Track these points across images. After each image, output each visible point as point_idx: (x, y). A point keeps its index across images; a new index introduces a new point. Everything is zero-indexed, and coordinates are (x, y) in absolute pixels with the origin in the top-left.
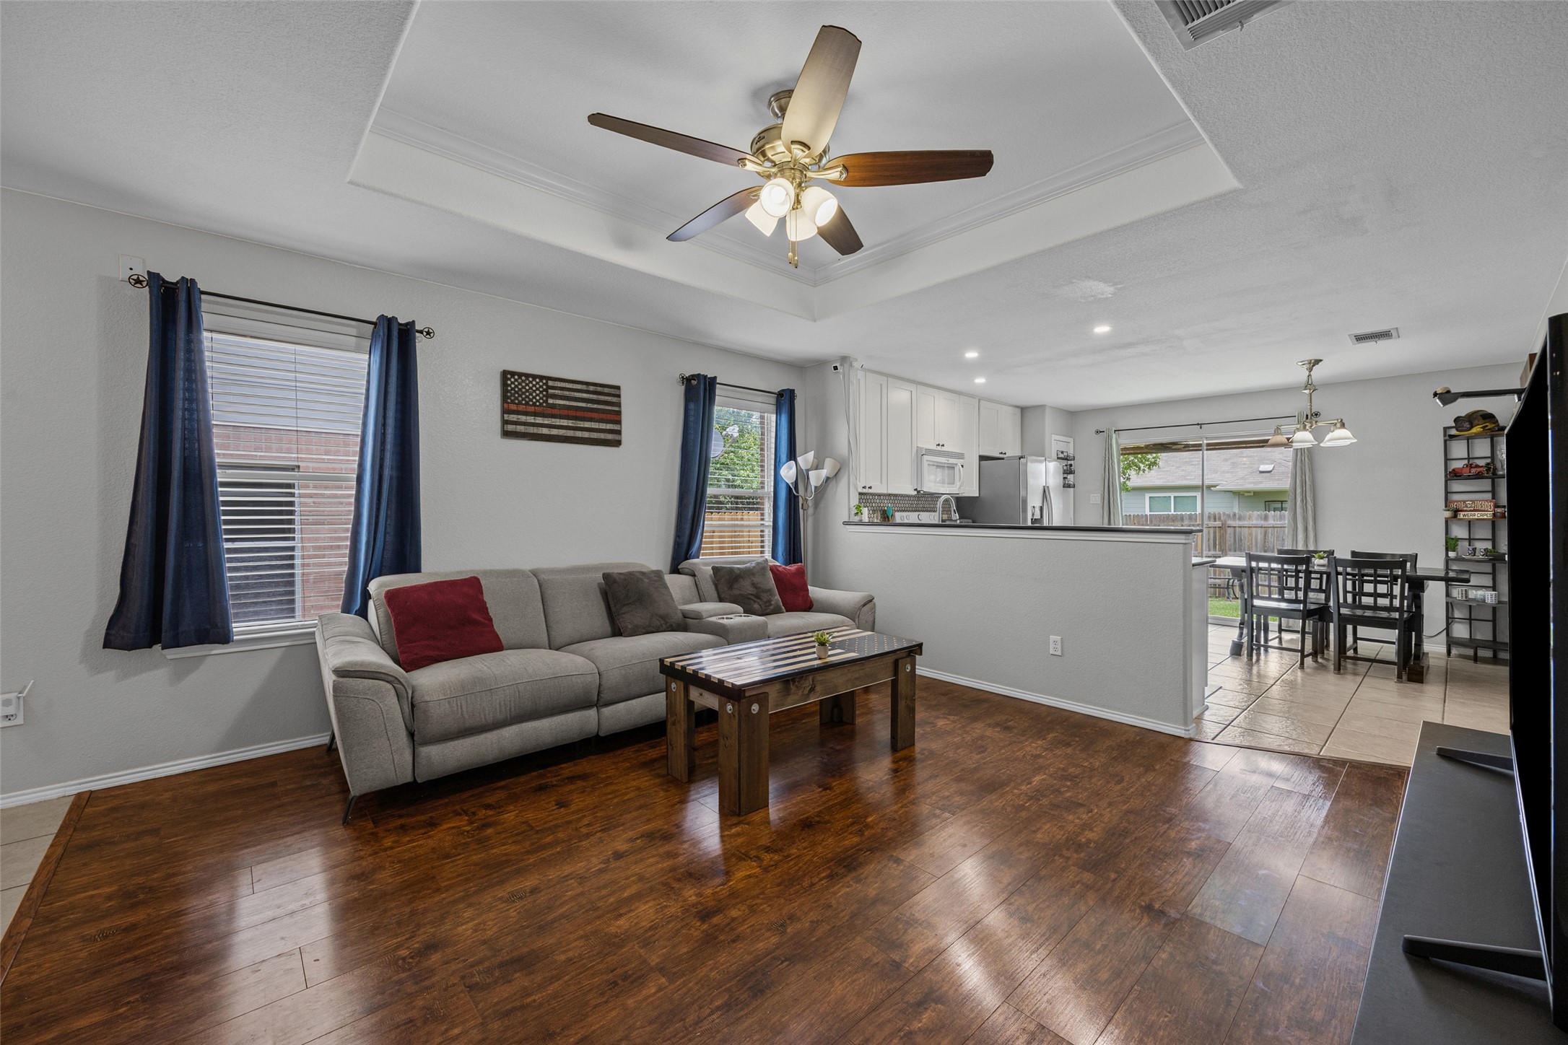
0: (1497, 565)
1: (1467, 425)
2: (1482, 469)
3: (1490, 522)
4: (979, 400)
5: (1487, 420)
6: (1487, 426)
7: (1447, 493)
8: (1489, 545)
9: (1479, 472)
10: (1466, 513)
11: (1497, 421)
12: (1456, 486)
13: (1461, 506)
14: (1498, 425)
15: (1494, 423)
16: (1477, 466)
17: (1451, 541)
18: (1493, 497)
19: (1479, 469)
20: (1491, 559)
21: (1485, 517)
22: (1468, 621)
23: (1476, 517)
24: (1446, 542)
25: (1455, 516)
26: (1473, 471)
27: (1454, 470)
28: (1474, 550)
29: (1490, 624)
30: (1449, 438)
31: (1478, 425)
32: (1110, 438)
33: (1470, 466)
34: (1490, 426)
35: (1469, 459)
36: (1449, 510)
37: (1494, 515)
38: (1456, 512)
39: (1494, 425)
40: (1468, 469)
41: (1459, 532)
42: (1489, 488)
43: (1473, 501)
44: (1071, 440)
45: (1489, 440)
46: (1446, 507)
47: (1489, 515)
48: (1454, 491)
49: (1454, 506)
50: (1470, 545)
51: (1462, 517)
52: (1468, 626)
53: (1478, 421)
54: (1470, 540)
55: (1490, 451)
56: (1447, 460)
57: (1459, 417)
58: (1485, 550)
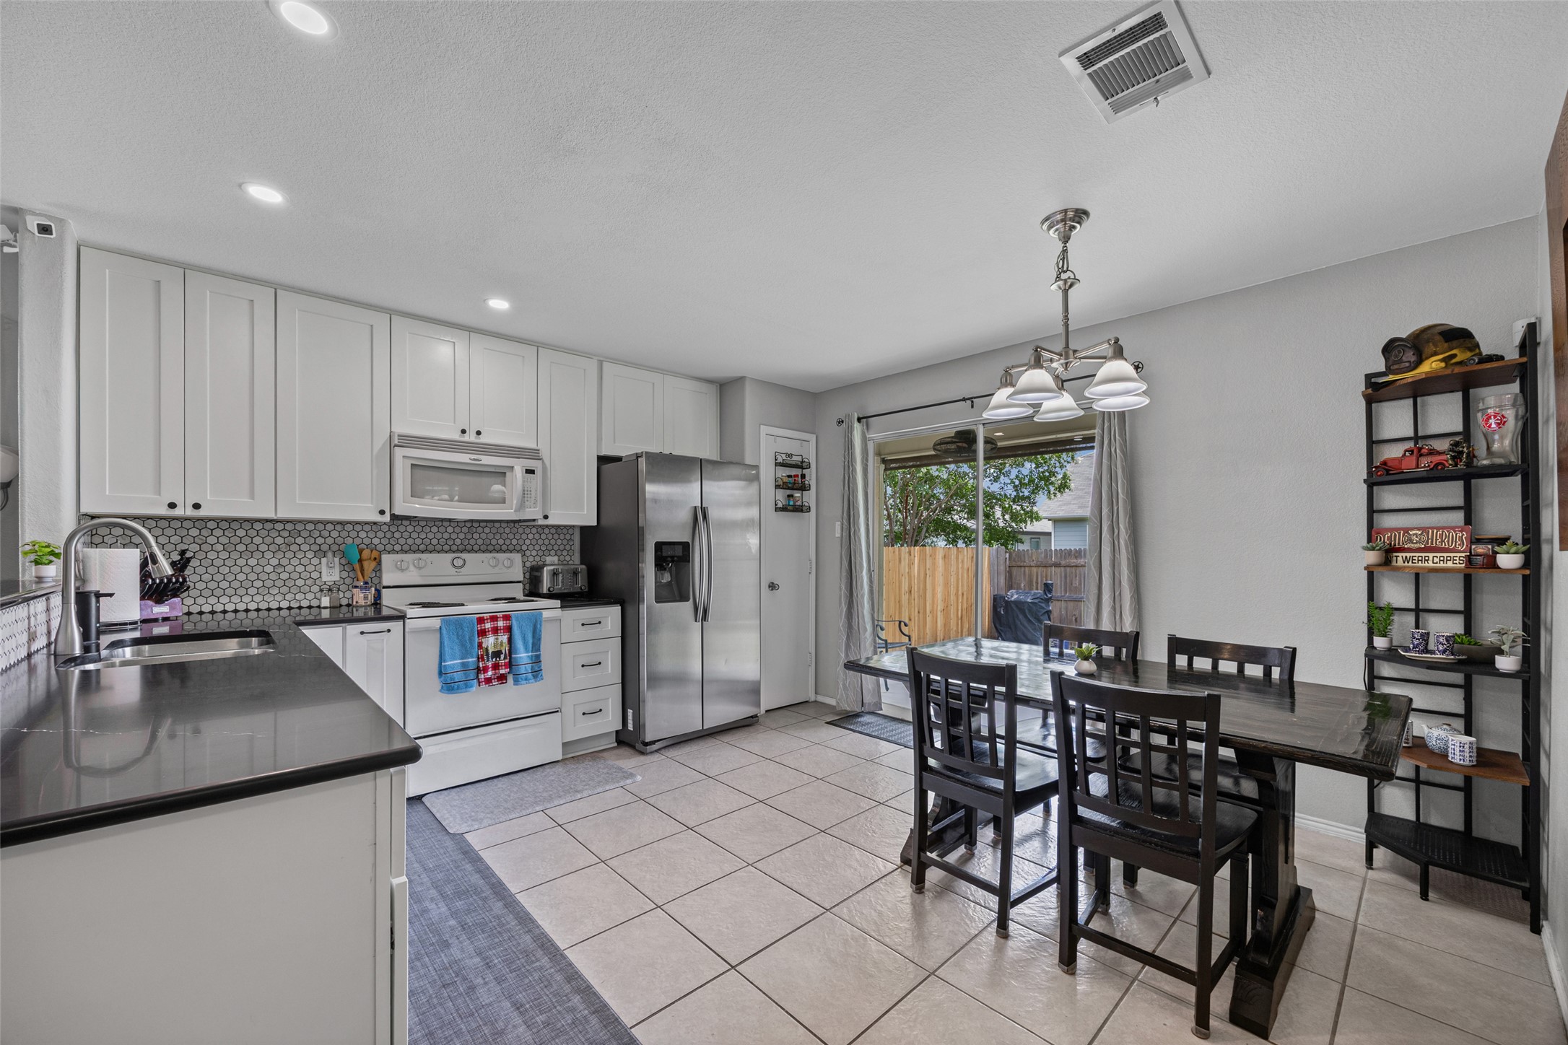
0: (1474, 677)
1: (1410, 356)
2: (1444, 457)
3: (1461, 578)
4: (601, 364)
5: (1455, 343)
6: (1455, 356)
7: (1372, 511)
8: (1454, 626)
9: (1437, 464)
10: (1408, 555)
11: (1477, 346)
12: (1390, 497)
13: (1400, 540)
14: (1480, 353)
15: (1470, 350)
16: (1432, 452)
17: (1377, 613)
18: (1468, 521)
19: (1436, 459)
20: (1460, 662)
21: (1450, 564)
22: (1413, 785)
23: (1430, 564)
24: (1370, 616)
25: (1387, 562)
26: (1425, 462)
27: (1384, 463)
28: (1426, 637)
29: (1460, 796)
30: (1376, 391)
31: (1435, 354)
32: (850, 429)
33: (1418, 453)
34: (1461, 355)
35: (1416, 438)
36: (1373, 549)
37: (1469, 560)
38: (1389, 552)
39: (1469, 354)
40: (1414, 458)
41: (1396, 593)
42: (1460, 501)
43: (1424, 530)
44: (812, 438)
45: (1458, 396)
46: (1369, 540)
47: (1456, 561)
48: (1387, 507)
49: (1385, 539)
50: (1417, 627)
51: (1400, 562)
52: (1412, 795)
53: (1436, 346)
54: (1418, 611)
55: (1461, 420)
56: (1372, 443)
57: (1392, 341)
58: (1448, 639)
